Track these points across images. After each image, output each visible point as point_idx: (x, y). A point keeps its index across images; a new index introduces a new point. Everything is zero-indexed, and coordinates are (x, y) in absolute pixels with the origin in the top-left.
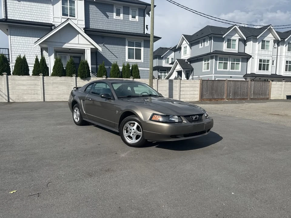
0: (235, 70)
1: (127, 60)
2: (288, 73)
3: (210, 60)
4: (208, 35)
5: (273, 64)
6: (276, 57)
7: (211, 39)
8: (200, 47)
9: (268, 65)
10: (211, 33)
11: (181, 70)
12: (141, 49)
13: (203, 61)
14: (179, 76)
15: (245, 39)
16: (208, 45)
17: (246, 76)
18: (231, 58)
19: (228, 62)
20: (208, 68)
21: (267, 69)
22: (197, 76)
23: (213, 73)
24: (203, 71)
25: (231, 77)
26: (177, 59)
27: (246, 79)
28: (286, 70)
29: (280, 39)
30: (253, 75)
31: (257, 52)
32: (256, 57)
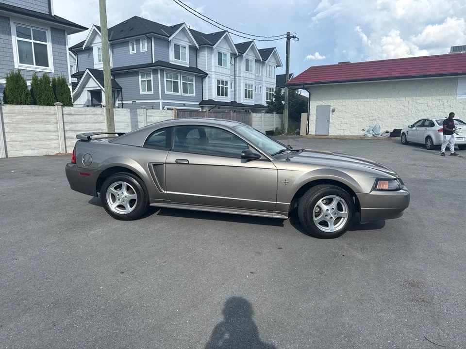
0: (188, 95)
1: (17, 64)
2: (247, 101)
3: (152, 76)
4: (146, 34)
5: (231, 88)
6: (234, 77)
7: (151, 40)
8: (131, 52)
9: (227, 89)
10: (151, 31)
11: (99, 88)
12: (46, 45)
13: (140, 77)
14: (94, 100)
15: (198, 47)
16: (146, 49)
17: (203, 103)
18: (181, 76)
19: (179, 81)
20: (149, 89)
21: (227, 95)
22: (131, 102)
23: (160, 98)
24: (141, 93)
25: (184, 104)
26: (89, 69)
27: (202, 108)
28: (246, 97)
29: (238, 54)
30: (211, 102)
31: (213, 69)
32: (213, 76)
